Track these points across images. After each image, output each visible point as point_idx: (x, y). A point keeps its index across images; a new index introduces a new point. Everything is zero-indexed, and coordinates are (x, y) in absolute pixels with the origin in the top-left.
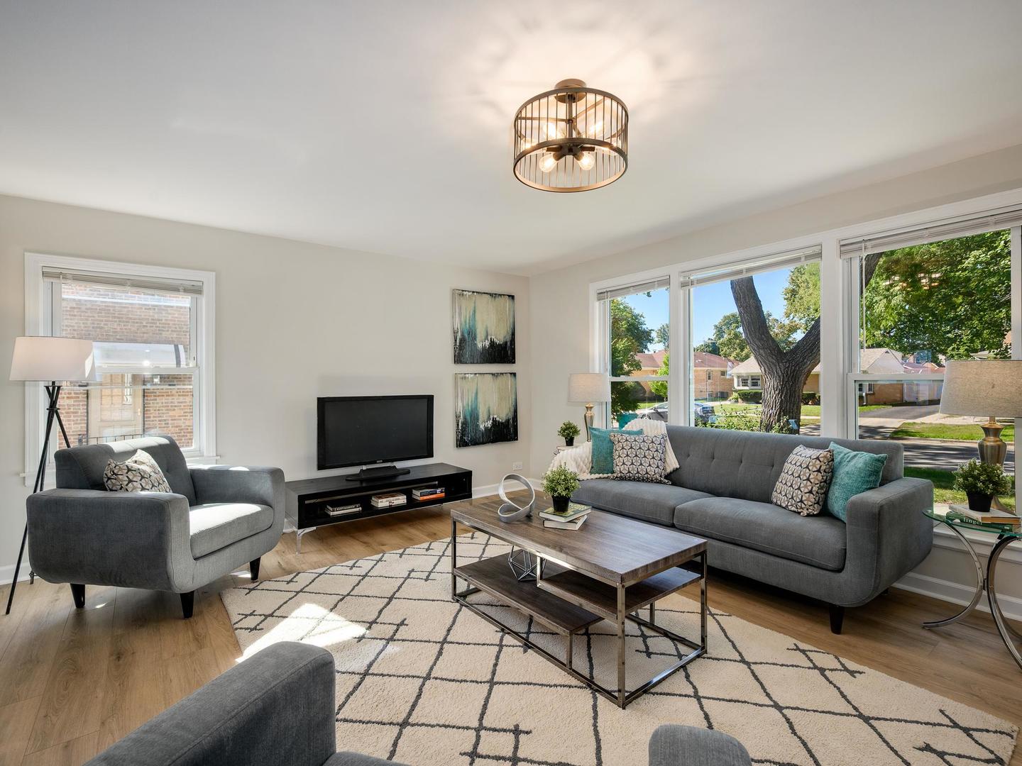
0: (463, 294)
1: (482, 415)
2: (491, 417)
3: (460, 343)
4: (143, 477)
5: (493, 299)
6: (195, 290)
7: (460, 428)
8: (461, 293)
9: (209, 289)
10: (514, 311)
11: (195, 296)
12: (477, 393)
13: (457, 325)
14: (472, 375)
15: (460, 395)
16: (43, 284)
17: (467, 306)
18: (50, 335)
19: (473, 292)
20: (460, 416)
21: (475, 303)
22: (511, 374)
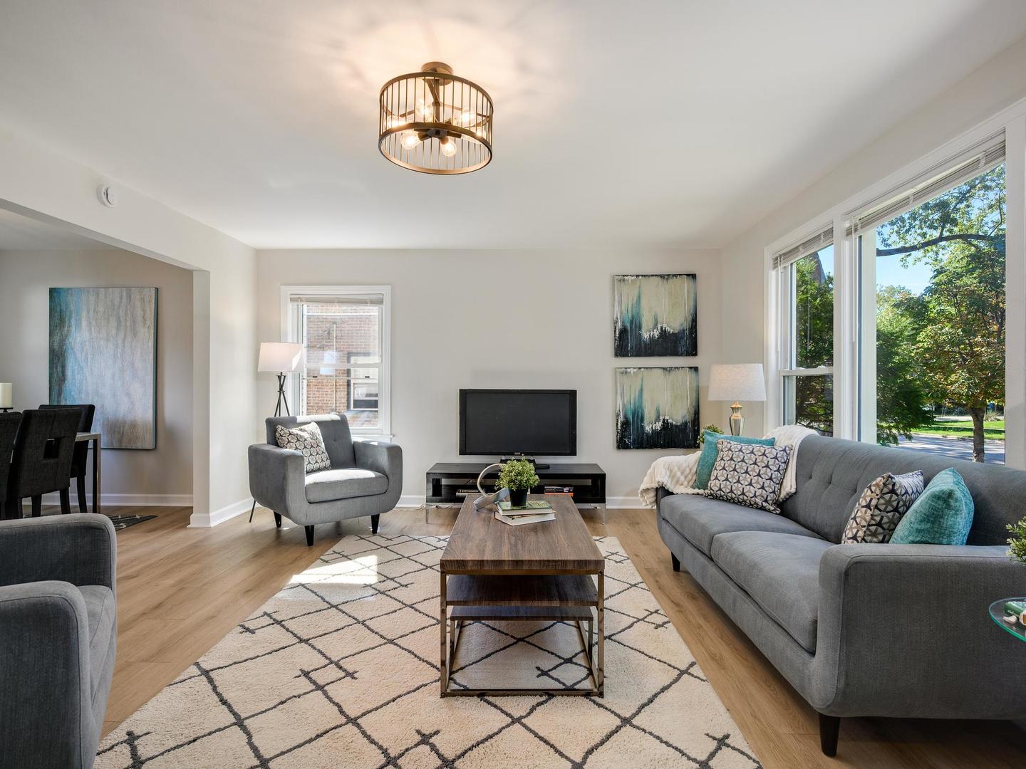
0: (624, 280)
1: (649, 414)
2: (661, 418)
3: (620, 334)
4: (298, 440)
5: (665, 281)
6: (379, 302)
7: (620, 428)
8: (622, 278)
9: (387, 300)
10: (696, 294)
11: (380, 306)
12: (641, 390)
13: (617, 313)
14: (635, 370)
15: (619, 392)
16: (291, 307)
17: (629, 293)
18: (295, 341)
19: (638, 276)
20: (619, 415)
21: (640, 287)
22: (690, 368)
